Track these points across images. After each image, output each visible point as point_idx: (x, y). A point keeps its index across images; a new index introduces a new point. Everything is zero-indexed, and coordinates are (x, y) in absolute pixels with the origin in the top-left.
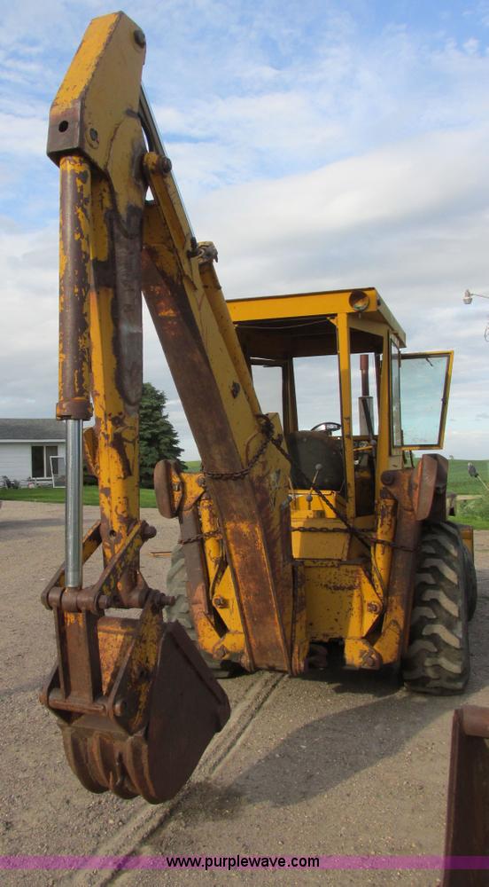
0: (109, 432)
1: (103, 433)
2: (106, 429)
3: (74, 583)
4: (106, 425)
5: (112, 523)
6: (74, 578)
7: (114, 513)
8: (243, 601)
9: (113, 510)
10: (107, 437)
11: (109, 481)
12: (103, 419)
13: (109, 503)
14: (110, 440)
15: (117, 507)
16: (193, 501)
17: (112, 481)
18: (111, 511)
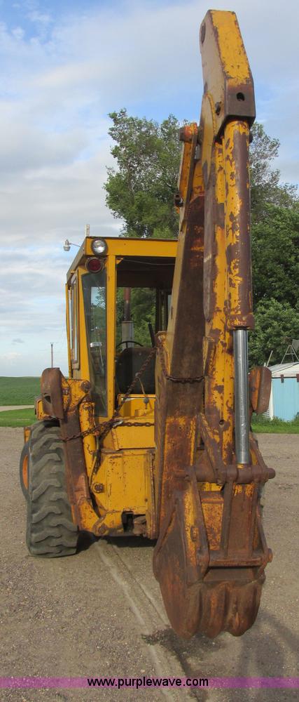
0: (227, 341)
1: (222, 342)
2: (225, 339)
3: (245, 460)
4: (225, 335)
5: (222, 414)
6: (245, 456)
7: (225, 405)
8: (164, 482)
9: (225, 403)
10: (224, 345)
11: (223, 380)
12: (223, 331)
13: (222, 398)
14: (227, 348)
15: (228, 401)
16: (76, 403)
17: (225, 380)
18: (223, 405)
